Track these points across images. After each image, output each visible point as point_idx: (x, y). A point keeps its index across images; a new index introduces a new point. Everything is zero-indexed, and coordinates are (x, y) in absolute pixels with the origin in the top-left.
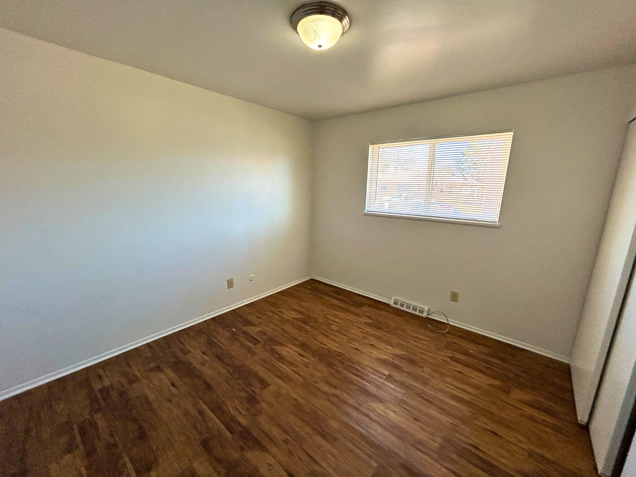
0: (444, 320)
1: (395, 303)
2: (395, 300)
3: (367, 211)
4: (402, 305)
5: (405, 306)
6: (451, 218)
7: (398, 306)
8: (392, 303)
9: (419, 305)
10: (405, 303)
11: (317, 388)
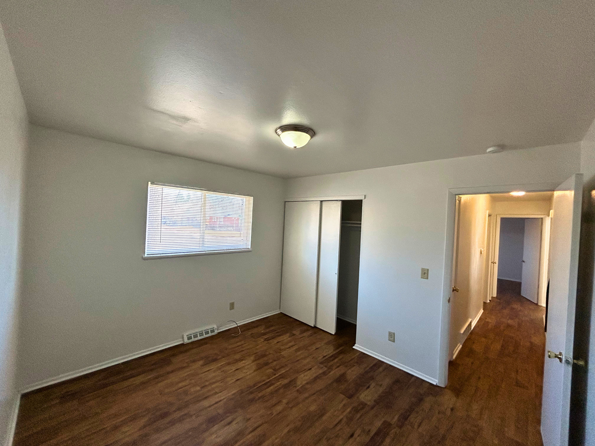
0: (234, 325)
1: (189, 338)
2: (187, 336)
3: (148, 255)
4: (196, 336)
5: (198, 335)
6: (226, 250)
7: (193, 339)
8: (186, 341)
9: (209, 327)
10: (197, 333)
11: (278, 414)
